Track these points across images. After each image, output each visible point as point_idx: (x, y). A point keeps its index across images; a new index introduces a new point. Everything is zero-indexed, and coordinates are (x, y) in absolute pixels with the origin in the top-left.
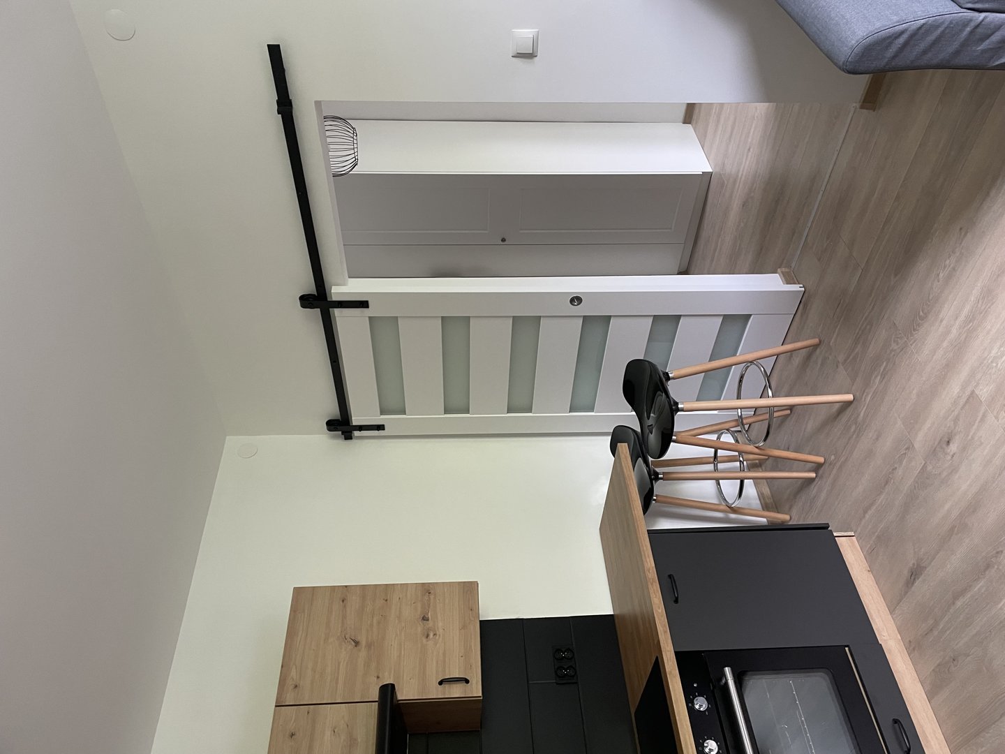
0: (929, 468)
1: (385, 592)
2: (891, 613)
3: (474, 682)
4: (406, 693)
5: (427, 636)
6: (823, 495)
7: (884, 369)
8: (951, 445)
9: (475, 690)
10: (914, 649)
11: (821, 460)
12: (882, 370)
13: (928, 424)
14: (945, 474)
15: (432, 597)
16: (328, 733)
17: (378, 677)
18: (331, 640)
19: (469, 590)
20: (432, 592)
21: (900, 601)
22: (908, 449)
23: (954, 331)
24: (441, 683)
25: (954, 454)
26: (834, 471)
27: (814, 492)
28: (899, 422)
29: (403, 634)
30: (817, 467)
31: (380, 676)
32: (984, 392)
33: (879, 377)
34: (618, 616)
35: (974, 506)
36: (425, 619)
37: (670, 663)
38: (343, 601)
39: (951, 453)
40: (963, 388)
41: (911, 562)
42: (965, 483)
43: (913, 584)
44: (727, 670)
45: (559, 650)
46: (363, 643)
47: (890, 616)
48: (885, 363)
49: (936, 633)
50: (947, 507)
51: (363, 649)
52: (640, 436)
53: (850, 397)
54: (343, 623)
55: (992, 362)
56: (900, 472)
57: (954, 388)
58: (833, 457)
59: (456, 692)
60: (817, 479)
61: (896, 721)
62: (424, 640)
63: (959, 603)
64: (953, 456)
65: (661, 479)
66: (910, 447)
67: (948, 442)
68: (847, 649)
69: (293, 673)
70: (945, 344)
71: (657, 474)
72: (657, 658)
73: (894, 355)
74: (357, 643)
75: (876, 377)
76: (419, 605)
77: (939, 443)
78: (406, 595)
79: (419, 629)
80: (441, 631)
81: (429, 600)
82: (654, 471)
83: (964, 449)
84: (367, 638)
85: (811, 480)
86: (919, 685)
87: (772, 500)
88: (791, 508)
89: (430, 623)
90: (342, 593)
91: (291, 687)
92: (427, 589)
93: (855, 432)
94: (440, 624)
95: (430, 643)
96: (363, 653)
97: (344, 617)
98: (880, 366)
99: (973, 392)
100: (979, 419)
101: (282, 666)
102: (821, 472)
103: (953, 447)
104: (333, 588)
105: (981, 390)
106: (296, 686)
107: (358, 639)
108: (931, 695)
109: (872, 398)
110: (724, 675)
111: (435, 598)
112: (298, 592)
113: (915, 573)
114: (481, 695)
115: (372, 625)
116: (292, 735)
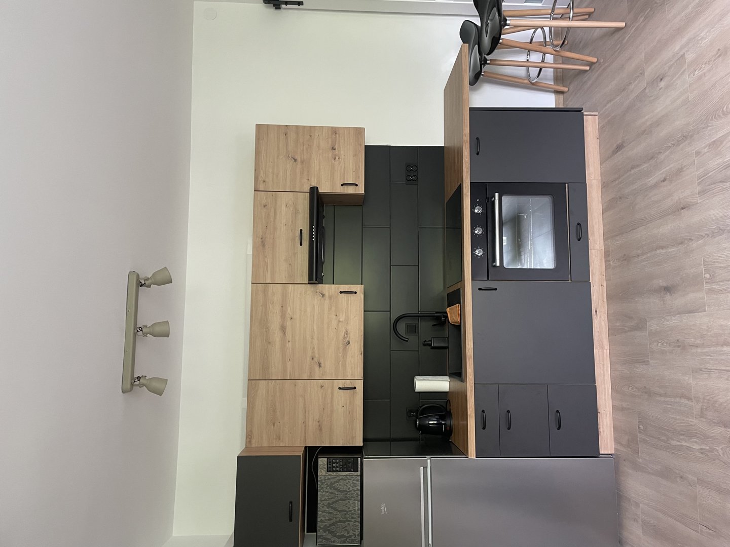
0: (647, 91)
1: (309, 132)
2: (601, 165)
3: (360, 186)
4: (324, 189)
5: (335, 159)
6: (590, 83)
7: (648, 13)
8: (662, 82)
9: (361, 190)
10: (605, 187)
11: (595, 60)
12: (646, 13)
13: (656, 63)
14: (652, 98)
15: (337, 135)
16: (283, 207)
17: (308, 180)
18: (281, 157)
19: (360, 132)
20: (337, 132)
21: (606, 160)
22: (641, 74)
23: (690, 9)
24: (342, 185)
25: (661, 88)
26: (601, 69)
27: (586, 78)
28: (643, 54)
29: (321, 156)
30: (591, 64)
31: (309, 179)
32: (690, 57)
33: (643, 18)
34: (446, 147)
35: (658, 123)
36: (333, 149)
37: (467, 189)
38: (286, 135)
39: (661, 87)
40: (681, 49)
41: (619, 142)
42: (660, 107)
43: (616, 153)
44: (497, 194)
45: (409, 166)
46: (299, 160)
47: (599, 167)
48: (649, 9)
49: (617, 182)
50: (647, 117)
51: (299, 164)
52: (480, 30)
53: (623, 24)
54: (287, 149)
55: (700, 40)
56: (632, 87)
57: (676, 47)
58: (602, 61)
59: (350, 190)
60: (589, 72)
61: (579, 224)
62: (333, 161)
63: (633, 172)
64: (660, 89)
65: (488, 64)
66: (642, 74)
67: (661, 80)
68: (567, 185)
69: (262, 174)
70: (683, 14)
71: (486, 60)
72: (461, 184)
73: (656, 6)
74: (295, 160)
75: (642, 16)
76: (330, 140)
77: (657, 78)
78: (322, 134)
79: (330, 155)
80: (343, 156)
81: (336, 137)
82: (485, 57)
83: (667, 87)
84: (301, 158)
85: (586, 71)
86: (601, 205)
87: (561, 74)
88: (570, 83)
89: (336, 152)
90: (285, 130)
91: (262, 182)
92: (334, 131)
93: (619, 48)
94: (342, 152)
95: (337, 163)
96: (299, 166)
97: (287, 145)
98: (646, 11)
99: (684, 54)
100: (681, 71)
101: (255, 170)
102: (593, 67)
103: (662, 84)
104: (279, 126)
105: (689, 55)
106: (264, 181)
107: (296, 157)
108: (604, 211)
109: (635, 30)
110: (494, 196)
111: (339, 136)
112: (259, 127)
113: (619, 148)
114: (364, 192)
115: (303, 150)
116: (265, 206)
